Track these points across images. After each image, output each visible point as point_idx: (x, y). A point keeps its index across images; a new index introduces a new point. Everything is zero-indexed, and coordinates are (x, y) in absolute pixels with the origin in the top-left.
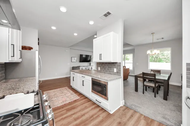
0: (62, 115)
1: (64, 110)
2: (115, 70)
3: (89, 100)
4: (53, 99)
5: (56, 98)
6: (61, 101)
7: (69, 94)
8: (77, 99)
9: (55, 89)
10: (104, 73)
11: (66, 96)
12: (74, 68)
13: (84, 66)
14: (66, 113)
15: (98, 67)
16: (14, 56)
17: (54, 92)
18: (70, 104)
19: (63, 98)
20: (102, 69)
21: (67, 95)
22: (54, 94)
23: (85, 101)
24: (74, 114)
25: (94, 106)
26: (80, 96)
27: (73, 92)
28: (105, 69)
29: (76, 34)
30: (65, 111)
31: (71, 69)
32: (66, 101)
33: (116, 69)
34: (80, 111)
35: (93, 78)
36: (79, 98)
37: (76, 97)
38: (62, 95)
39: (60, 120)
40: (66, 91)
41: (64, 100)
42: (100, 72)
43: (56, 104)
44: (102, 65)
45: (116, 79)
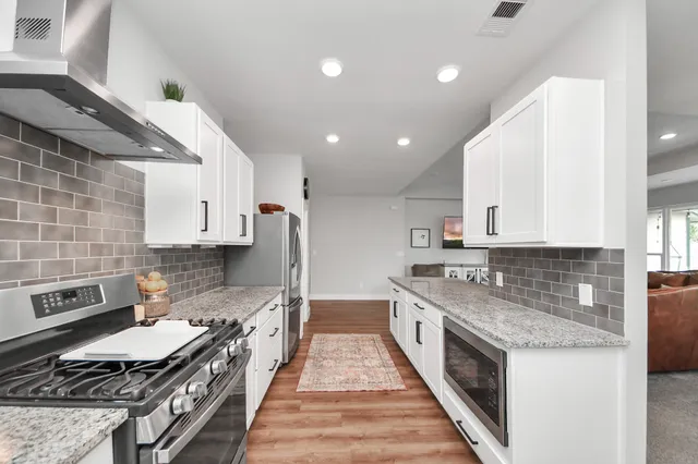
0: (324, 424)
1: (337, 411)
2: (586, 295)
3: (437, 410)
4: (325, 363)
5: (332, 363)
6: (342, 378)
7: (375, 362)
8: (395, 388)
9: (346, 332)
10: (526, 303)
11: (364, 366)
12: (418, 271)
13: (462, 266)
14: (339, 424)
15: (493, 270)
16: (206, 230)
17: (338, 340)
18: (364, 396)
19: (353, 369)
20: (515, 282)
21: (367, 363)
22: (335, 347)
23: (422, 408)
24: (360, 439)
25: (446, 446)
26: (409, 382)
27: (392, 357)
28: (529, 284)
29: (404, 142)
30: (339, 415)
31: (410, 271)
32: (355, 381)
33: (590, 287)
34: (385, 438)
35: (450, 317)
36: (403, 387)
37: (391, 379)
38: (354, 356)
39: (311, 438)
40: (371, 348)
41: (351, 375)
42: (504, 294)
43: (326, 381)
44: (512, 262)
45: (575, 346)
